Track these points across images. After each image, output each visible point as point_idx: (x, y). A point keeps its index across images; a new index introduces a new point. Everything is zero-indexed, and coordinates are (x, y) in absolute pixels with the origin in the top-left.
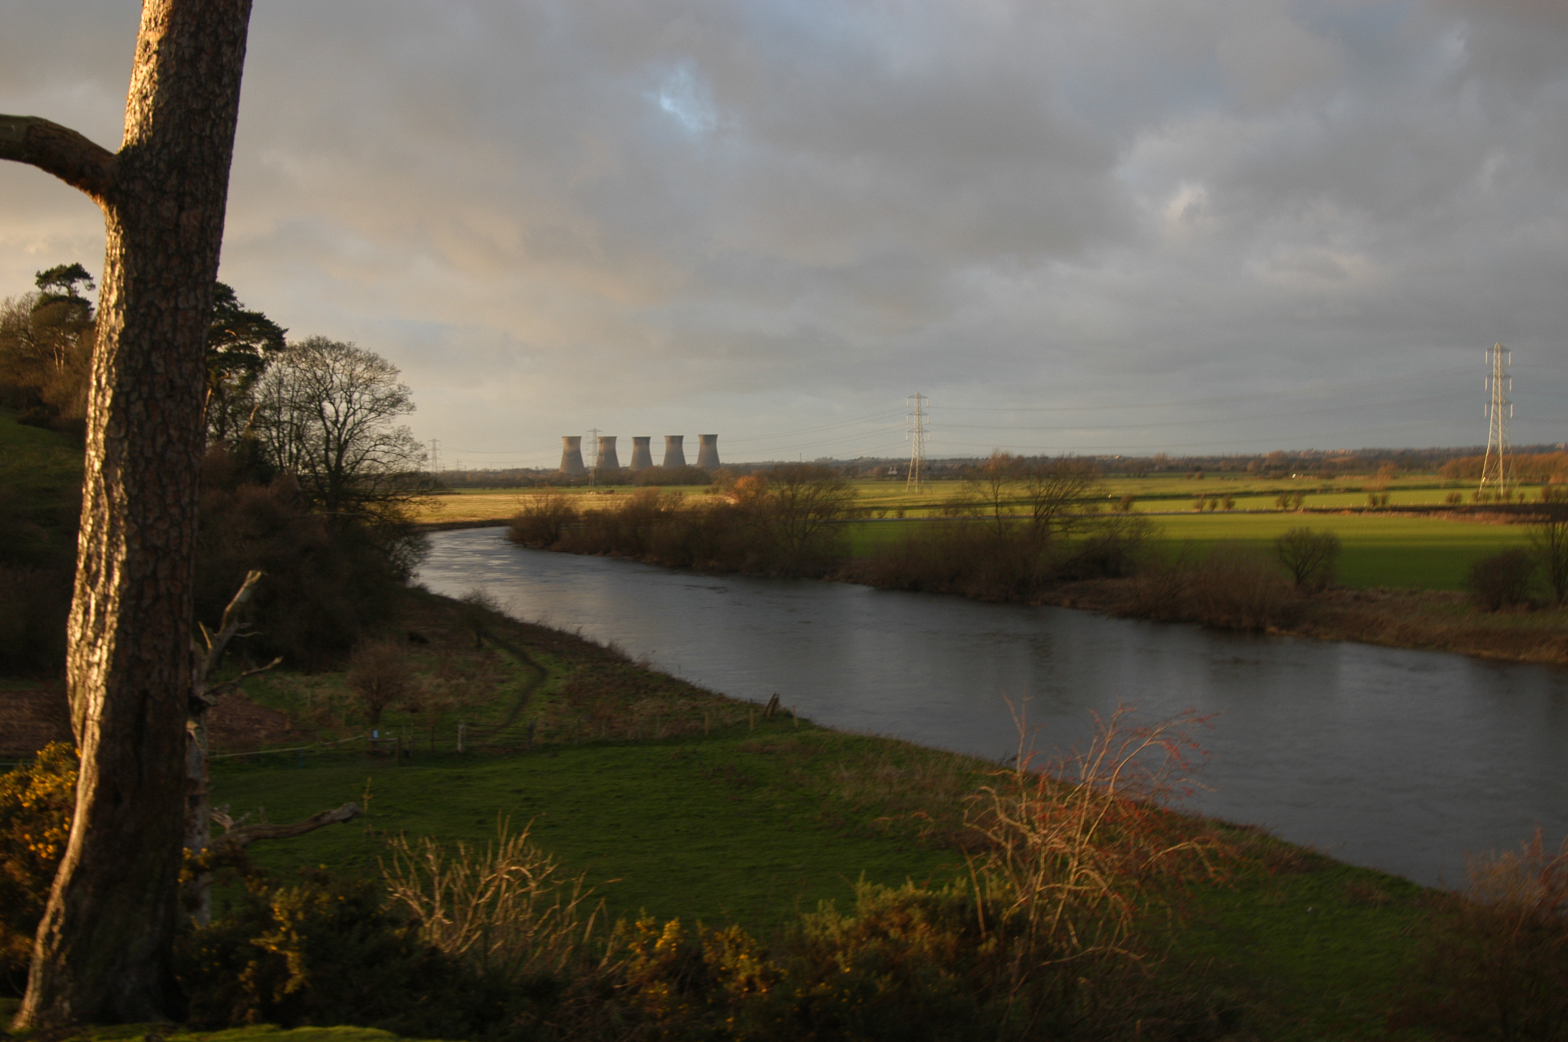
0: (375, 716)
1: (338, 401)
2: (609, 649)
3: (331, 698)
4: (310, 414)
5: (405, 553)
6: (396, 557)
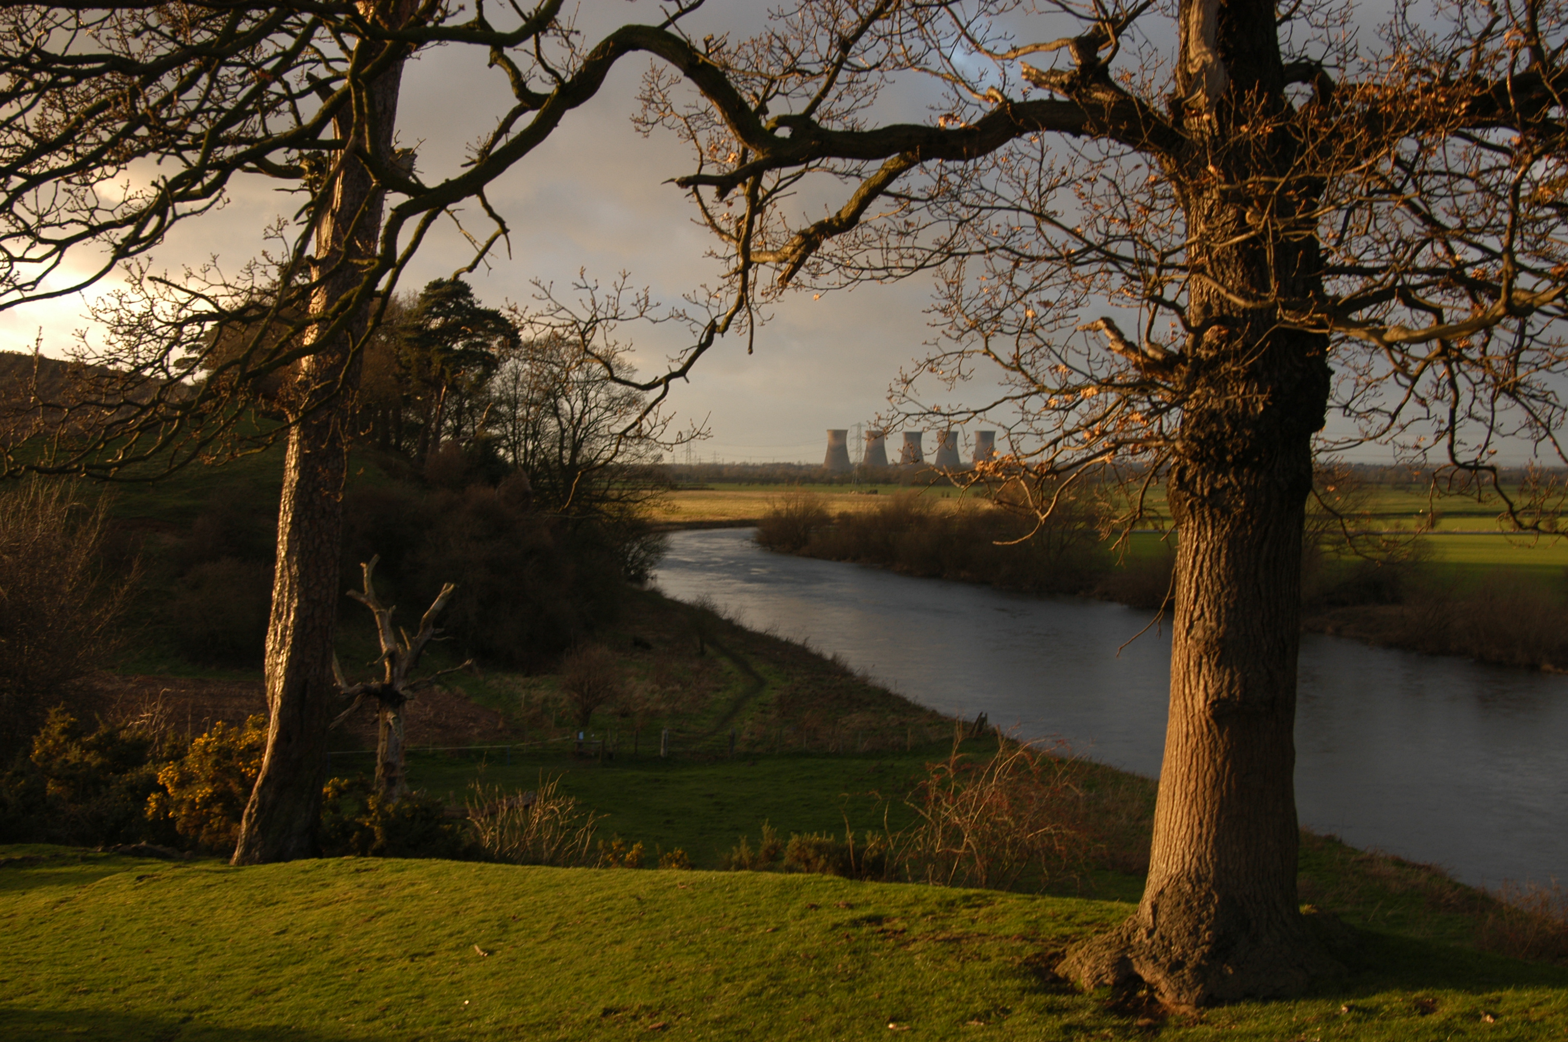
0: (585, 720)
1: (574, 398)
2: (833, 661)
3: (545, 700)
4: (546, 412)
5: (643, 554)
6: (634, 557)
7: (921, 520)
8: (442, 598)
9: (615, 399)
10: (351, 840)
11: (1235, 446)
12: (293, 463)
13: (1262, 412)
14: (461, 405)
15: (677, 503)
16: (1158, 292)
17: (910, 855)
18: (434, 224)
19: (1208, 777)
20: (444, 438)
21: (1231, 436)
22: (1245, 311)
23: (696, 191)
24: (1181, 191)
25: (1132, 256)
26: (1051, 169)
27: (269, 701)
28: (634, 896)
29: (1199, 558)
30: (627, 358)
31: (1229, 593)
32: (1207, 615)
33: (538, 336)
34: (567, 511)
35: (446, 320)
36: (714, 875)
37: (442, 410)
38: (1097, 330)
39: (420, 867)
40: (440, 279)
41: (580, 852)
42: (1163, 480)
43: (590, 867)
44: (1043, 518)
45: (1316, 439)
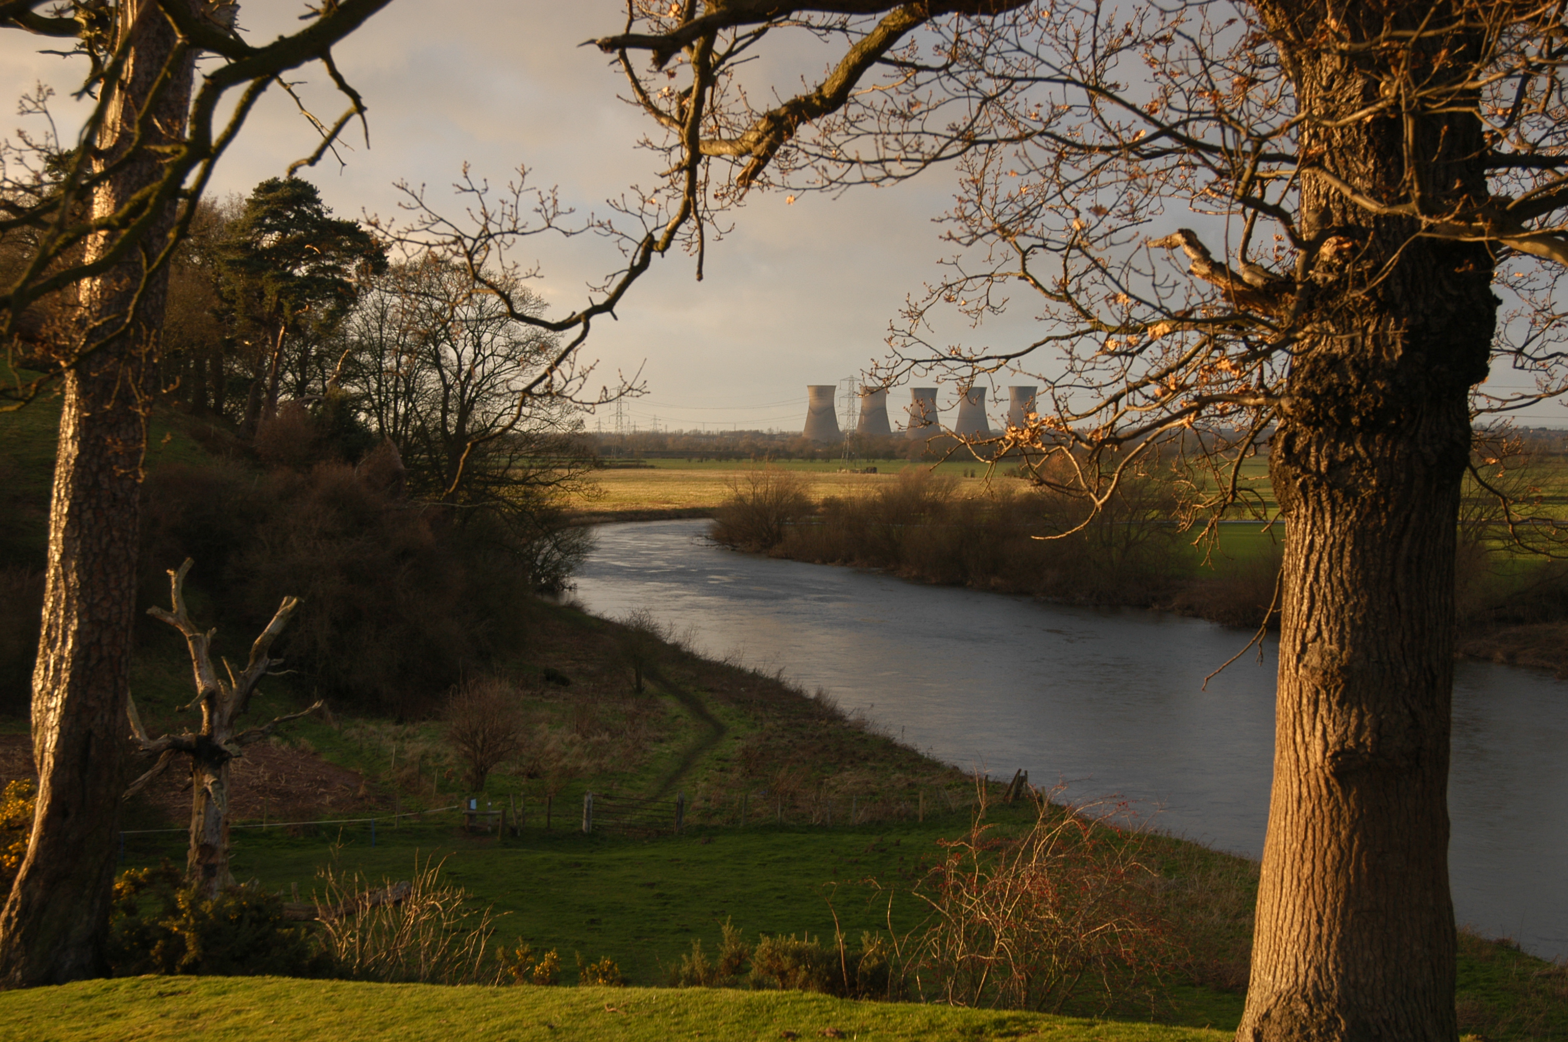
0: (478, 782)
1: (461, 343)
2: (817, 701)
3: (424, 757)
4: (423, 361)
5: (557, 556)
6: (545, 560)
7: (936, 509)
8: (281, 617)
9: (517, 344)
10: (152, 953)
11: (1363, 404)
12: (70, 432)
13: (1400, 358)
14: (305, 352)
15: (604, 486)
16: (1257, 193)
17: (921, 964)
18: (262, 98)
19: (1329, 856)
20: (282, 398)
21: (1358, 391)
22: (1378, 218)
23: (623, 56)
24: (1291, 54)
25: (1219, 143)
26: (1109, 25)
27: (37, 761)
28: (544, 1024)
29: (1315, 557)
30: (532, 287)
31: (1355, 604)
32: (1326, 635)
33: (412, 259)
34: (453, 497)
35: (284, 236)
36: (654, 992)
37: (279, 360)
38: (1173, 247)
39: (249, 987)
40: (275, 179)
41: (472, 964)
42: (1263, 449)
43: (485, 984)
44: (1099, 503)
45: (1476, 394)
